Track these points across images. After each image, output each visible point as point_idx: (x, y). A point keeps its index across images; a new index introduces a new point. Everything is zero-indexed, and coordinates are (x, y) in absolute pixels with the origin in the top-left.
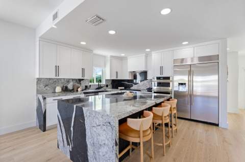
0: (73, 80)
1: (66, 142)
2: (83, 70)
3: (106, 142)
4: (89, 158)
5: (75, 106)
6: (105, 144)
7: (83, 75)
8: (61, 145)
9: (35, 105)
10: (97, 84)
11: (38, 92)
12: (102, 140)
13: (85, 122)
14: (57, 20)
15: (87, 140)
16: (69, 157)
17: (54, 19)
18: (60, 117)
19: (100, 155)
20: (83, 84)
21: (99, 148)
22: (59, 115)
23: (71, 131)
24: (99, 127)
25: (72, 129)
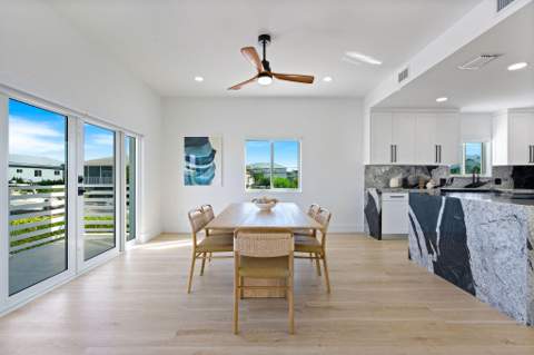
0: (416, 167)
1: (425, 250)
2: (438, 149)
3: (509, 244)
4: (472, 269)
5: (444, 198)
6: (505, 247)
7: (438, 157)
8: (416, 254)
9: (363, 203)
10: (471, 175)
11: (367, 185)
12: (499, 243)
13: (466, 218)
14: (406, 81)
15: (468, 244)
16: (432, 271)
17: (400, 80)
18: (413, 215)
19: (494, 264)
20: (437, 176)
21: (494, 253)
22: (411, 212)
23: (436, 234)
24: (495, 224)
25: (438, 230)
